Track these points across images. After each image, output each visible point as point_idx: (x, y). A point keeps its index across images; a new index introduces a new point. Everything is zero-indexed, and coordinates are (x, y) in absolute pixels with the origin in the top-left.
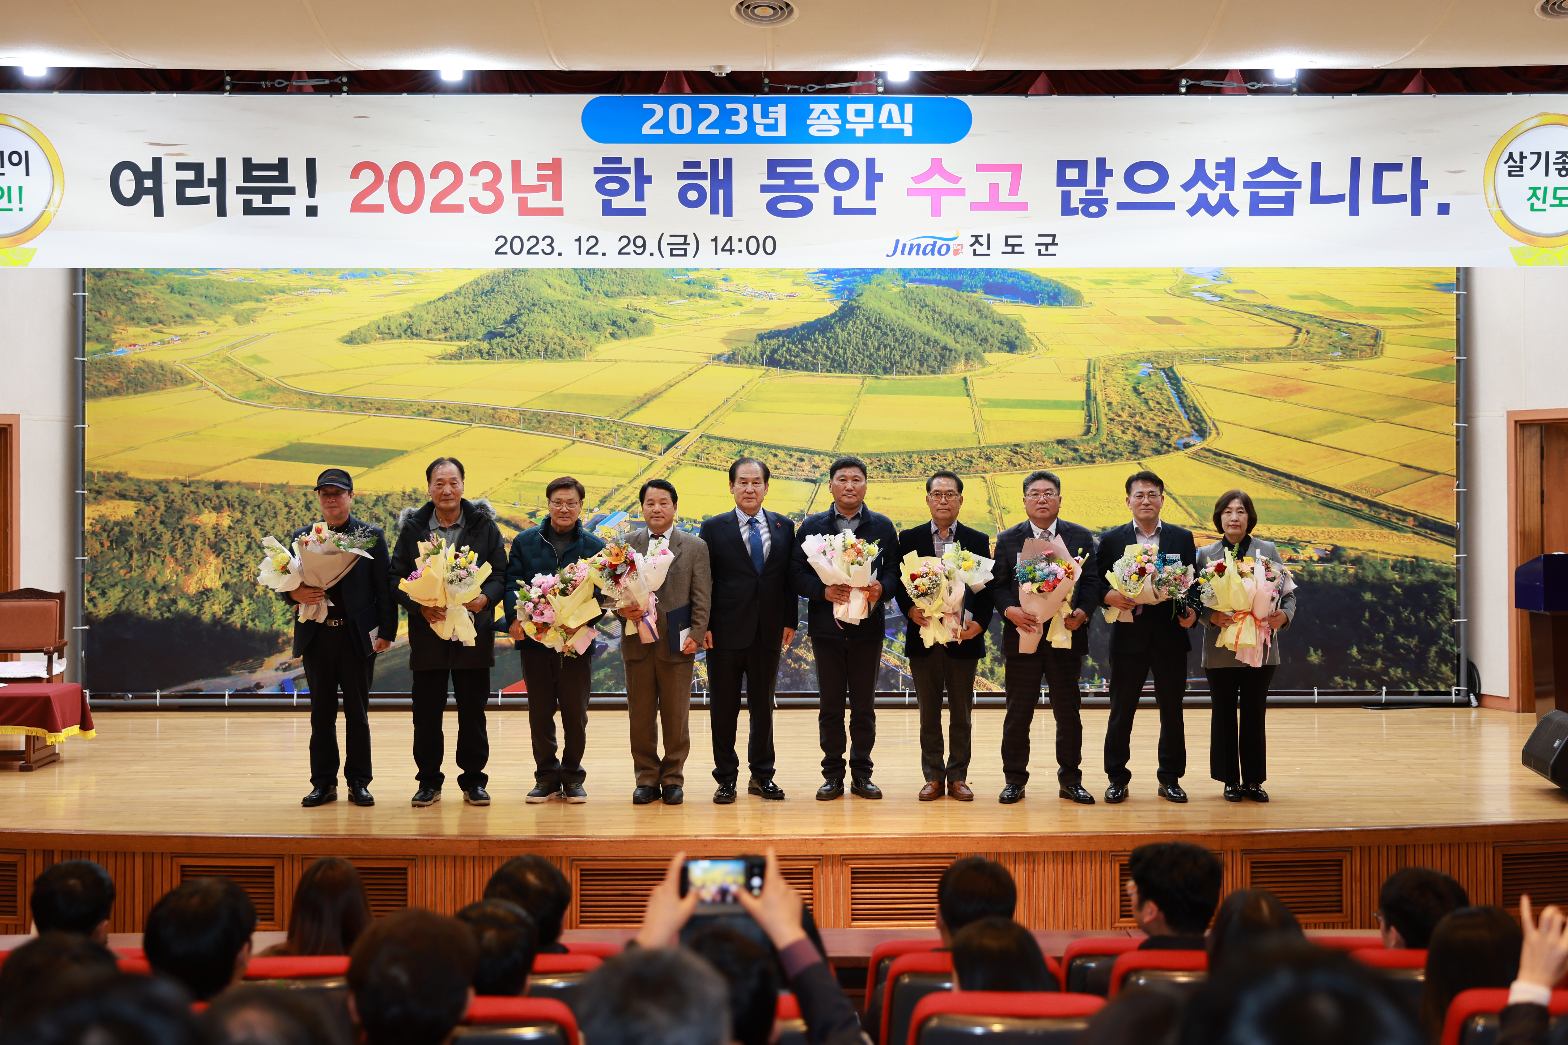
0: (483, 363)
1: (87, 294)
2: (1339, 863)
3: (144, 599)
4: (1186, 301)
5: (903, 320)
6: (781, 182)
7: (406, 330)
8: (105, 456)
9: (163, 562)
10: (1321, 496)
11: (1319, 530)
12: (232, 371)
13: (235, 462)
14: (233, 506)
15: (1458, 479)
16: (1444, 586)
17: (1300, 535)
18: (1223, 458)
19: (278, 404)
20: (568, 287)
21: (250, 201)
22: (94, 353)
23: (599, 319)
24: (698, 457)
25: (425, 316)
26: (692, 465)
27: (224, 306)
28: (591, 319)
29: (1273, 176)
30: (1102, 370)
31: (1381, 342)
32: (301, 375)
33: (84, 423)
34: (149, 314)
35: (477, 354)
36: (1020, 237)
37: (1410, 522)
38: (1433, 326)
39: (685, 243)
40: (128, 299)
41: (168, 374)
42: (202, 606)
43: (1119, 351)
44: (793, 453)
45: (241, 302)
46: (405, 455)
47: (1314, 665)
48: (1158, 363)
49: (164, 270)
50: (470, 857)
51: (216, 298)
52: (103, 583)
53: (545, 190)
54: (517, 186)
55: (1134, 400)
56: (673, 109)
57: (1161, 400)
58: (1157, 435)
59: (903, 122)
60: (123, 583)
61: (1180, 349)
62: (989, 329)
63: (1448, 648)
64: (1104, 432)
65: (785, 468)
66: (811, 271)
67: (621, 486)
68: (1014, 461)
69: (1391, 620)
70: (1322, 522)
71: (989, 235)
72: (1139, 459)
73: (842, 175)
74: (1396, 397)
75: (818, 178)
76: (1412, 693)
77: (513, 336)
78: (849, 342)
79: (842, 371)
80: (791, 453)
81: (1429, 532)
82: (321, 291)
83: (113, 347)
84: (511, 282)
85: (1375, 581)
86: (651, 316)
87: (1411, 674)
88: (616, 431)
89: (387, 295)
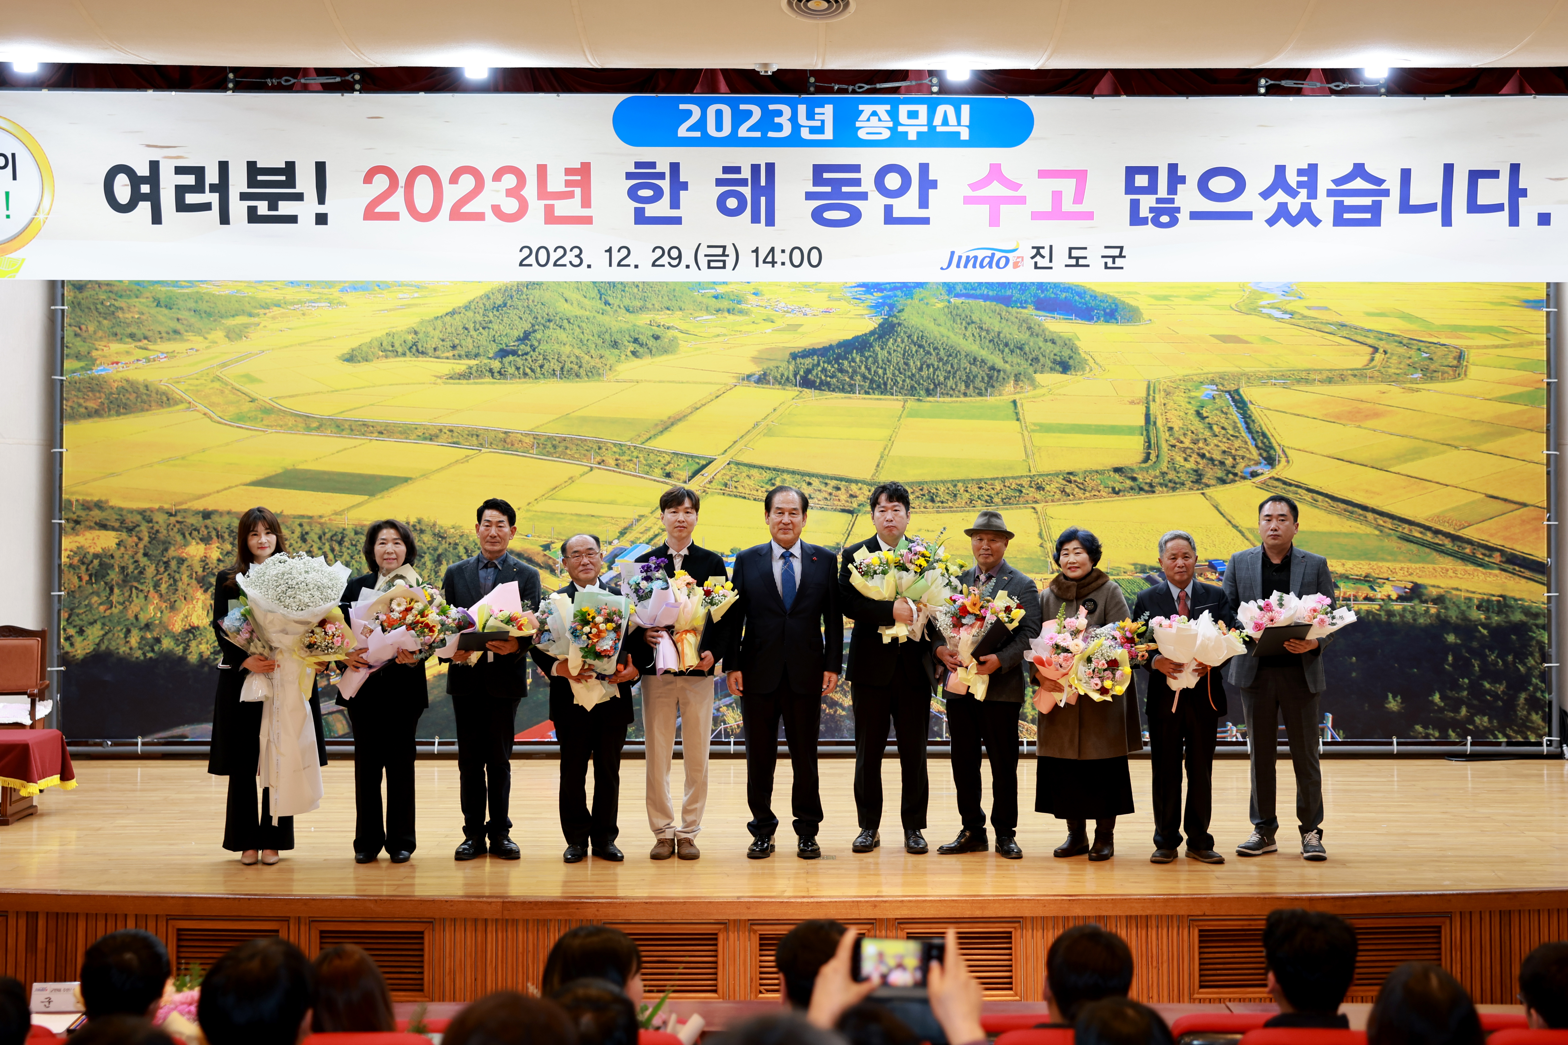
0: (494, 383)
1: (66, 307)
2: (1438, 930)
3: (126, 637)
4: (1254, 319)
5: (948, 337)
6: (828, 189)
7: (411, 348)
8: (85, 483)
9: (146, 597)
10: (1400, 529)
11: (1398, 566)
12: (222, 392)
13: (225, 489)
14: (222, 537)
15: (1549, 511)
16: (1534, 627)
17: (1377, 572)
18: (1293, 488)
19: (272, 426)
20: (586, 301)
21: (255, 208)
22: (74, 372)
23: (619, 336)
24: (726, 485)
25: (432, 333)
26: (719, 493)
27: (215, 321)
28: (611, 335)
29: (1359, 184)
30: (1162, 393)
31: (1465, 363)
32: (297, 395)
33: (61, 447)
34: (133, 329)
35: (487, 374)
36: (1085, 248)
37: (1497, 557)
38: (1521, 345)
39: (724, 255)
40: (111, 313)
41: (154, 395)
42: (188, 645)
43: (1180, 372)
44: (828, 481)
45: (233, 316)
46: (410, 482)
47: (1393, 712)
48: (1223, 386)
49: (149, 281)
50: (492, 920)
51: (205, 312)
52: (82, 620)
53: (573, 197)
54: (543, 192)
55: (1198, 425)
56: (711, 110)
57: (1226, 425)
58: (1222, 463)
59: (959, 124)
60: (102, 621)
61: (1247, 370)
62: (1040, 348)
63: (1539, 694)
64: (1165, 459)
65: (820, 497)
66: (847, 285)
67: (643, 516)
68: (1068, 490)
69: (1476, 664)
70: (1401, 558)
71: (1051, 247)
72: (1202, 489)
73: (893, 181)
74: (1481, 422)
75: (868, 184)
76: (1499, 744)
77: (526, 354)
78: (889, 361)
79: (882, 393)
80: (827, 481)
81: (1517, 568)
82: (320, 305)
83: (94, 365)
84: (524, 296)
85: (1459, 621)
86: (676, 333)
87: (1498, 722)
88: (637, 457)
89: (391, 310)
